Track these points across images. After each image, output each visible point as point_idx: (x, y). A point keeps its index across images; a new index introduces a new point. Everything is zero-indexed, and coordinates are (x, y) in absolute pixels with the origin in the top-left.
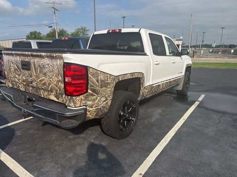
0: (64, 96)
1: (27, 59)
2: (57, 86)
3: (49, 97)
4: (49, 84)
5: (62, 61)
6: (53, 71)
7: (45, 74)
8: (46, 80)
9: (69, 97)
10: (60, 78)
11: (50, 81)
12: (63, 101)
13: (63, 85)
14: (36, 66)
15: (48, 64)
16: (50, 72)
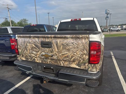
0: (87, 64)
1: (47, 40)
2: (80, 58)
3: (70, 65)
4: (72, 57)
5: (87, 40)
6: (78, 47)
7: (69, 50)
8: (69, 54)
9: (93, 65)
10: (85, 52)
11: (74, 54)
12: (85, 68)
13: (87, 57)
14: (59, 44)
15: (73, 43)
16: (75, 48)
